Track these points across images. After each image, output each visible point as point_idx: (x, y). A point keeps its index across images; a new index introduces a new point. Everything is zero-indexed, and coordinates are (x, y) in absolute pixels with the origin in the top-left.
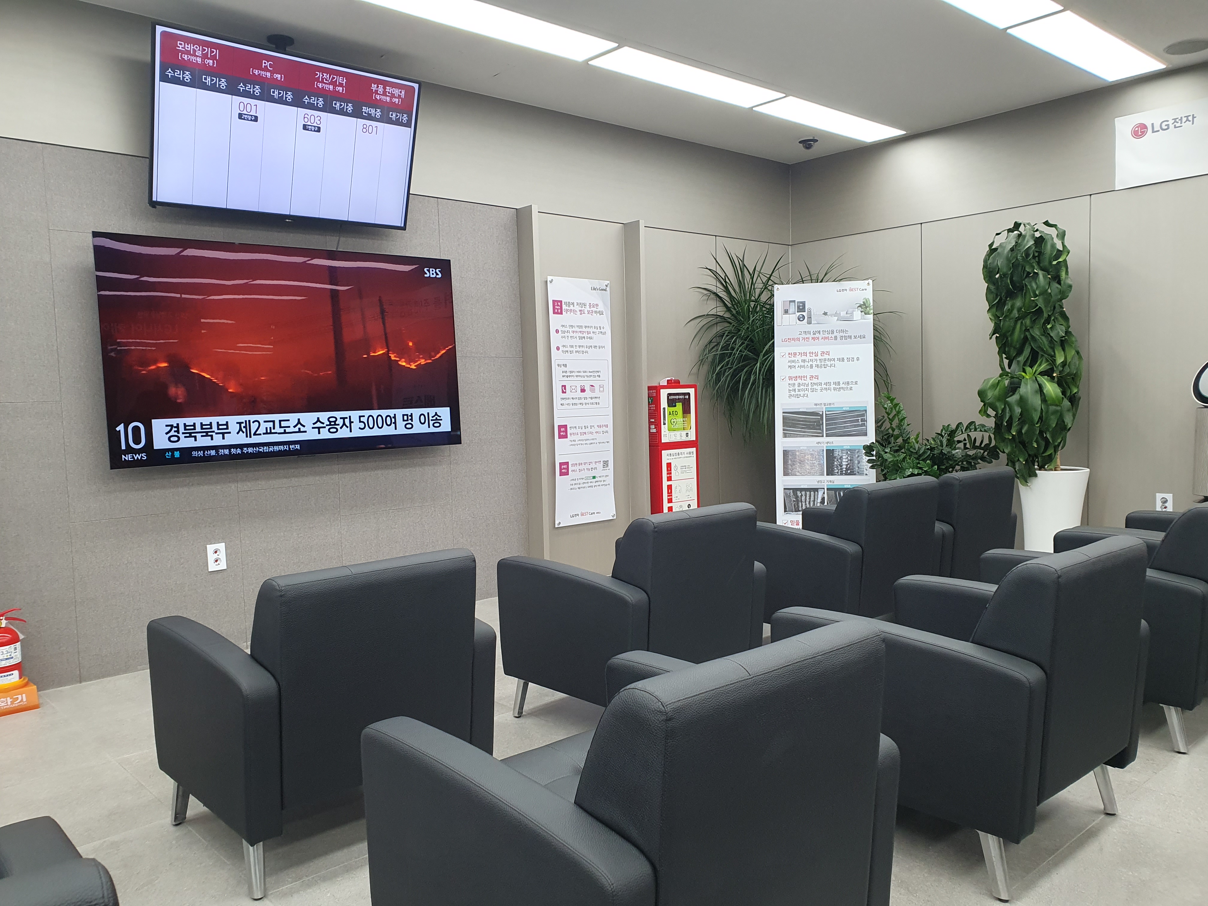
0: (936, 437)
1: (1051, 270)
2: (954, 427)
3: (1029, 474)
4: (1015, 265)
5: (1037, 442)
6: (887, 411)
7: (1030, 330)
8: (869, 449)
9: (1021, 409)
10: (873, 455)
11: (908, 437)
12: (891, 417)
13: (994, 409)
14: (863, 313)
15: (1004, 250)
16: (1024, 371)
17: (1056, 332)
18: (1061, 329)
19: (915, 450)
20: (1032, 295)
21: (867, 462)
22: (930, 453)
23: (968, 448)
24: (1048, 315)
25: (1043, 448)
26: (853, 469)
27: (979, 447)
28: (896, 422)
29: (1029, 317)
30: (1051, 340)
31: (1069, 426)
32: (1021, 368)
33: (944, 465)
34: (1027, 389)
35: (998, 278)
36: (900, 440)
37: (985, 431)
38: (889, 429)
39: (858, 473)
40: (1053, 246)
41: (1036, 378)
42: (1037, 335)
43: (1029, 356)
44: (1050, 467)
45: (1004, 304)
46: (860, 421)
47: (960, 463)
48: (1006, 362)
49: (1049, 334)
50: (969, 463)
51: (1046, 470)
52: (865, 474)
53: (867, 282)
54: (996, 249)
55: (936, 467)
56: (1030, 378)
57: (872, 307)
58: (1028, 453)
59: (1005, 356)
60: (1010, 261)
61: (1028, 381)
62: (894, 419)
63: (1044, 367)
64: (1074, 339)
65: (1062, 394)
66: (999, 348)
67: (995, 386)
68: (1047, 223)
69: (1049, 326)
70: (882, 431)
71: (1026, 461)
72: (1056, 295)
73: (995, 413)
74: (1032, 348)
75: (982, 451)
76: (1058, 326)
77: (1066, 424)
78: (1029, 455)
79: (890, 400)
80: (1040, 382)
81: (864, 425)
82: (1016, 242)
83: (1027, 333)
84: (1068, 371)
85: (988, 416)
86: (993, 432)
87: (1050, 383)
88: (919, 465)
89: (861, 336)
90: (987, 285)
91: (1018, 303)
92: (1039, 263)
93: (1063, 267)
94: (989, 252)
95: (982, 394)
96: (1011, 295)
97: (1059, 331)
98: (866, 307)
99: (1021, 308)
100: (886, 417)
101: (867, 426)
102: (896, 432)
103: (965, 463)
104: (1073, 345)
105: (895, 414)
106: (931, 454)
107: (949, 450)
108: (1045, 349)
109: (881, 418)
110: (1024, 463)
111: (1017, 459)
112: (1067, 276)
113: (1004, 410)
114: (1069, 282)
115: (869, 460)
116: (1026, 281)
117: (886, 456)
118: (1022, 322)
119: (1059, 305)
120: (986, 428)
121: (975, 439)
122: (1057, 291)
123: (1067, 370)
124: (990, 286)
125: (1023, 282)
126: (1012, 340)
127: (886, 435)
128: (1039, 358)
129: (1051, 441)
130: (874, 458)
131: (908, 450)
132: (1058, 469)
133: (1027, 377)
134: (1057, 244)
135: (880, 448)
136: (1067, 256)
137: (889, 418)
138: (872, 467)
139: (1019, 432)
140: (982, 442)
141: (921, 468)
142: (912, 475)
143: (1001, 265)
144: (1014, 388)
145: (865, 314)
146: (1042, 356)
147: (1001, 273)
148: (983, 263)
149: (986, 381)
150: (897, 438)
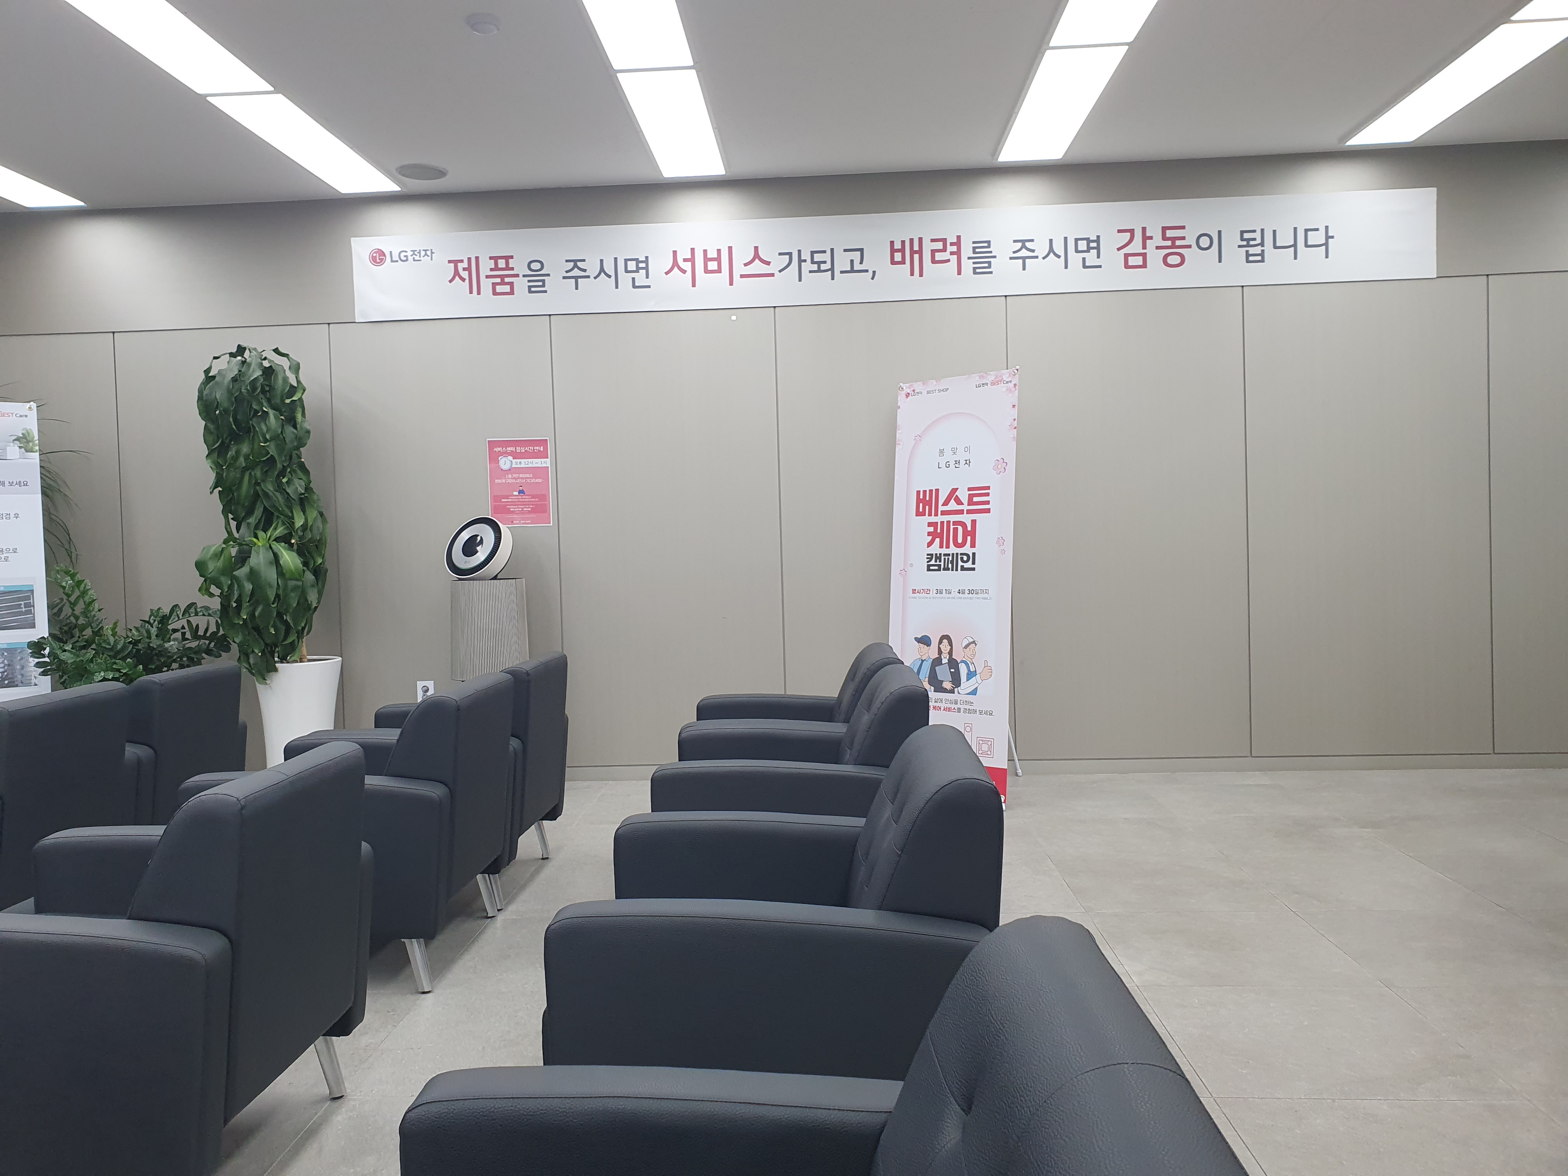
0: (141, 626)
1: (283, 410)
2: (166, 610)
3: (265, 670)
4: (239, 400)
5: (275, 626)
6: (66, 591)
7: (262, 484)
8: (37, 647)
9: (252, 584)
10: (44, 656)
11: (99, 627)
12: (72, 599)
13: (219, 586)
14: (23, 449)
15: (224, 379)
16: (256, 537)
17: (294, 487)
18: (299, 485)
19: (110, 645)
20: (261, 439)
21: (34, 666)
22: (133, 648)
23: (188, 639)
24: (283, 466)
25: (283, 634)
26: (12, 678)
27: (204, 637)
28: (79, 608)
29: (259, 467)
30: (287, 498)
31: (314, 605)
32: (253, 533)
33: (154, 663)
34: (259, 559)
35: (218, 415)
36: (88, 632)
37: (209, 615)
38: (70, 616)
39: (22, 683)
40: (285, 379)
41: (270, 545)
42: (271, 491)
43: (262, 516)
44: (293, 658)
45: (227, 449)
46: (22, 606)
47: (178, 659)
48: (233, 524)
49: (285, 490)
50: (191, 659)
51: (288, 662)
52: (33, 684)
53: (28, 405)
54: (214, 377)
55: (141, 667)
56: (262, 546)
57: (37, 442)
58: (264, 642)
59: (232, 517)
60: (232, 394)
61: (261, 548)
62: (78, 603)
63: (280, 531)
64: (315, 497)
65: (304, 566)
66: (223, 506)
67: (218, 555)
68: (276, 351)
69: (285, 480)
70: (61, 621)
71: (263, 652)
72: (292, 442)
73: (220, 591)
74: (265, 508)
75: (207, 642)
76: (296, 481)
77: (310, 603)
78: (266, 645)
79: (69, 575)
80: (276, 550)
81: (29, 612)
82: (240, 371)
83: (258, 488)
84: (310, 537)
85: (211, 595)
86: (219, 616)
87: (289, 552)
88: (114, 667)
89: (20, 482)
90: (204, 423)
91: (245, 449)
92: (269, 400)
93: (298, 407)
94: (205, 380)
95: (200, 566)
96: (236, 437)
97: (298, 486)
98: (28, 442)
99: (249, 455)
100: (65, 601)
101: (34, 614)
102: (81, 621)
103: (185, 659)
104: (315, 505)
105: (79, 596)
106: (135, 650)
107: (159, 642)
108: (280, 509)
109: (59, 601)
110: (260, 654)
111: (251, 650)
112: (303, 419)
113: (230, 587)
114: (306, 426)
115: (38, 663)
116: (254, 422)
117: (64, 656)
118: (250, 473)
119: (296, 454)
120: (210, 612)
121: (197, 626)
122: (293, 436)
123: (309, 535)
124: (209, 425)
125: (250, 422)
126: (239, 496)
127: (66, 625)
128: (274, 520)
129: (292, 625)
130: (47, 659)
131: (99, 645)
132: (303, 660)
133: (260, 544)
134: (290, 378)
135: (54, 645)
136: (303, 394)
137: (70, 602)
138: (44, 674)
139: (252, 615)
140: (207, 630)
141: (118, 670)
142: (105, 679)
143: (219, 398)
144: (243, 557)
145: (27, 451)
146: (278, 517)
147: (221, 409)
148: (197, 394)
149: (205, 551)
150: (83, 628)
